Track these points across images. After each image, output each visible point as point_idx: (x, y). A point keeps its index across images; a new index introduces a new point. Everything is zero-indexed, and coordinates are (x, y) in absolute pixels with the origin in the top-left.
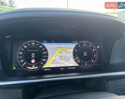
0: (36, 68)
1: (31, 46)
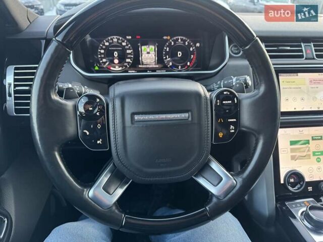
0: (120, 69)
1: (113, 43)
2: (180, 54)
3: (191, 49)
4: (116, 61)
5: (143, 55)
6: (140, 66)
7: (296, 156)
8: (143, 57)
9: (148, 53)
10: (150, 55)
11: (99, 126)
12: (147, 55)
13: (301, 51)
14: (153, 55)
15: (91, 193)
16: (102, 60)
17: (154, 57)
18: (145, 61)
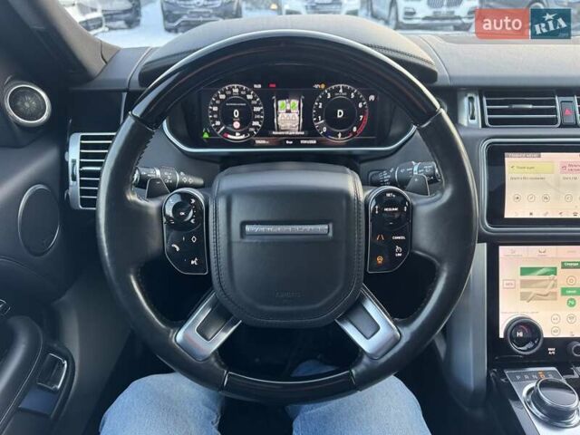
0: (243, 137)
1: (231, 95)
2: (340, 113)
3: (360, 105)
4: (237, 125)
5: (280, 116)
6: (274, 133)
7: (530, 293)
8: (279, 118)
9: (288, 111)
10: (290, 115)
11: (194, 239)
12: (286, 115)
13: (553, 112)
14: (297, 115)
15: (180, 336)
16: (214, 123)
17: (298, 118)
18: (282, 126)
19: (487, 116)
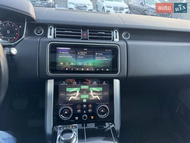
2: (8, 32)
3: (16, 29)
13: (80, 34)
19: (56, 35)
